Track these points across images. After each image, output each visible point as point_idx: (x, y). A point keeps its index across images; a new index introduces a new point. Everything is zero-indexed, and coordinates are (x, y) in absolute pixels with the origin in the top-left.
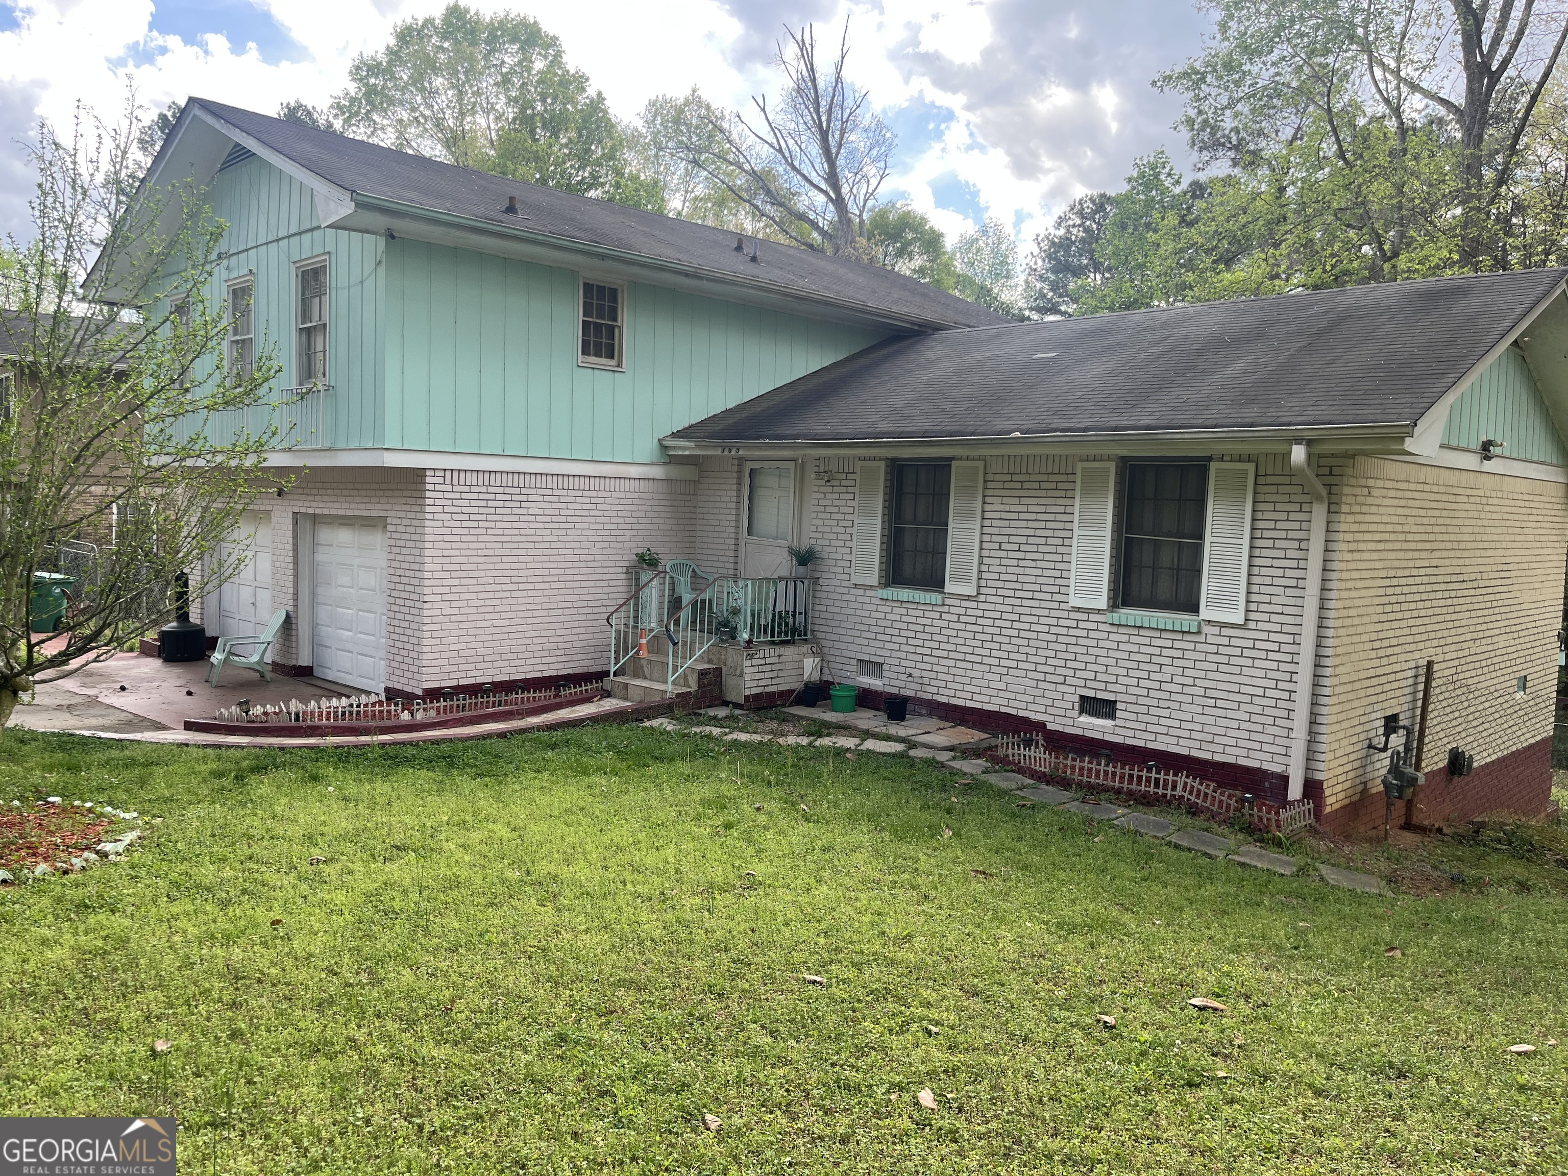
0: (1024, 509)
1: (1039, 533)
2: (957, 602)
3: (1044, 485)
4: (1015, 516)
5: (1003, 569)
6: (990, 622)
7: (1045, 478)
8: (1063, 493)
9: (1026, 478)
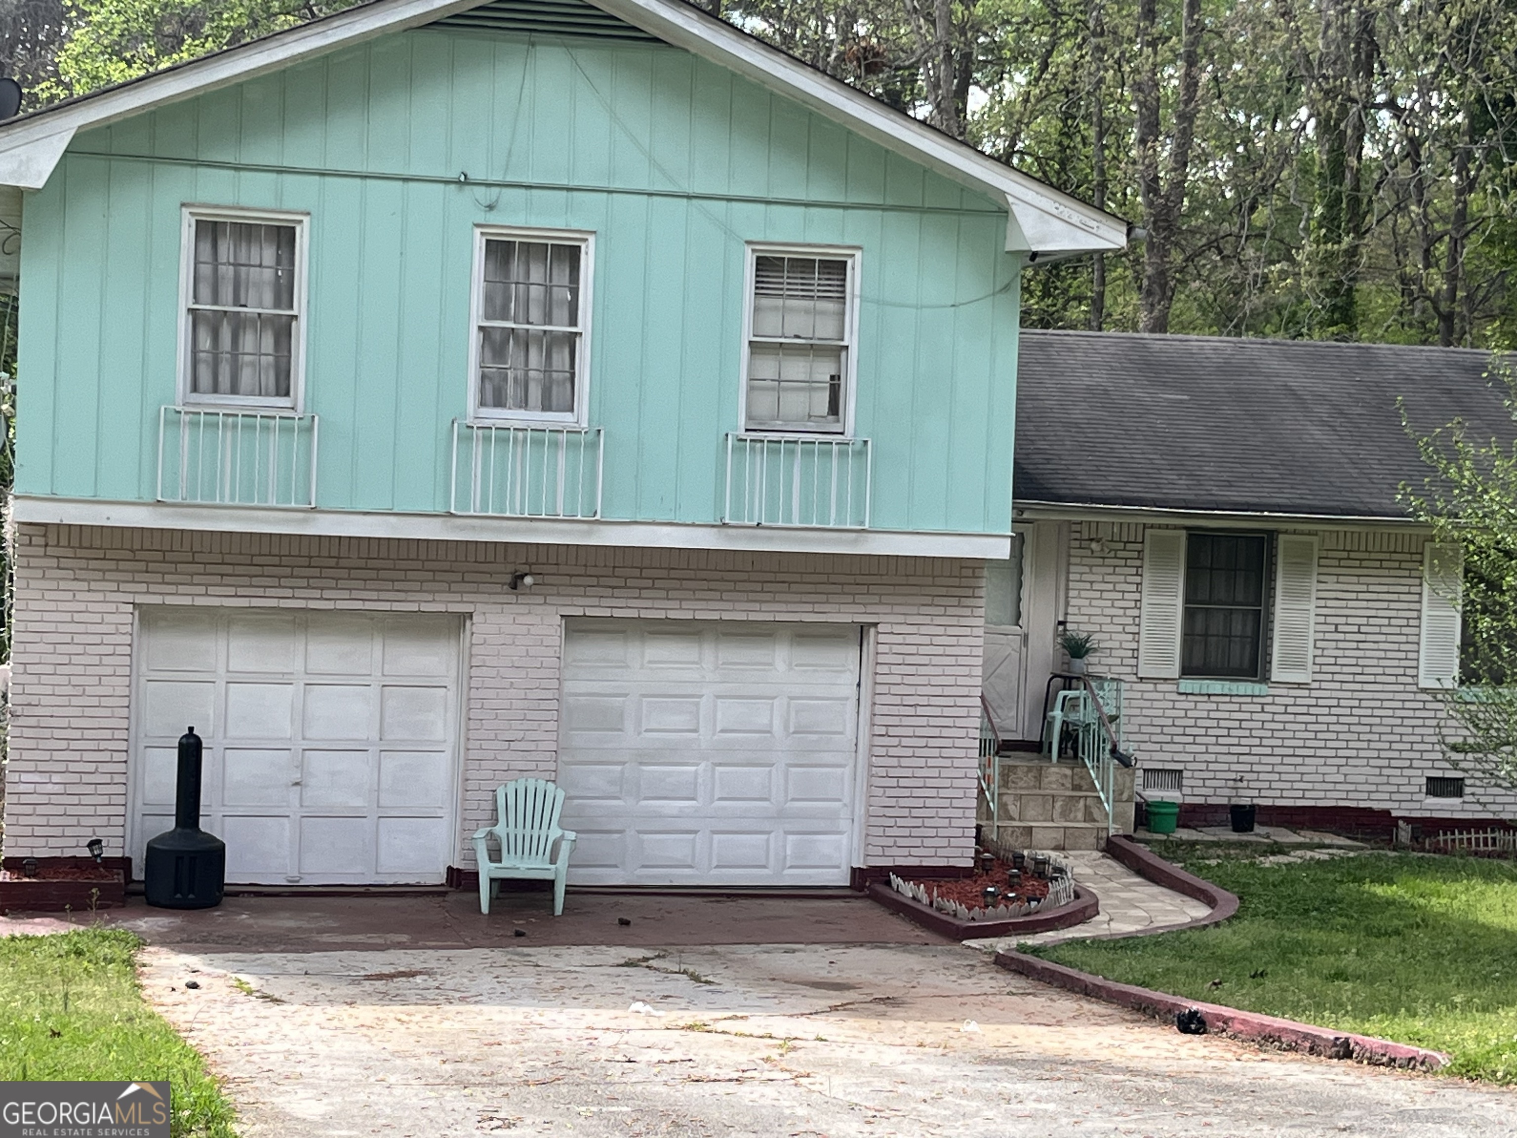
0: (1364, 588)
1: (1381, 613)
2: (1284, 692)
3: (1385, 564)
4: (1353, 596)
5: (1340, 653)
6: (1326, 711)
7: (1387, 556)
8: (1407, 573)
9: (1366, 555)
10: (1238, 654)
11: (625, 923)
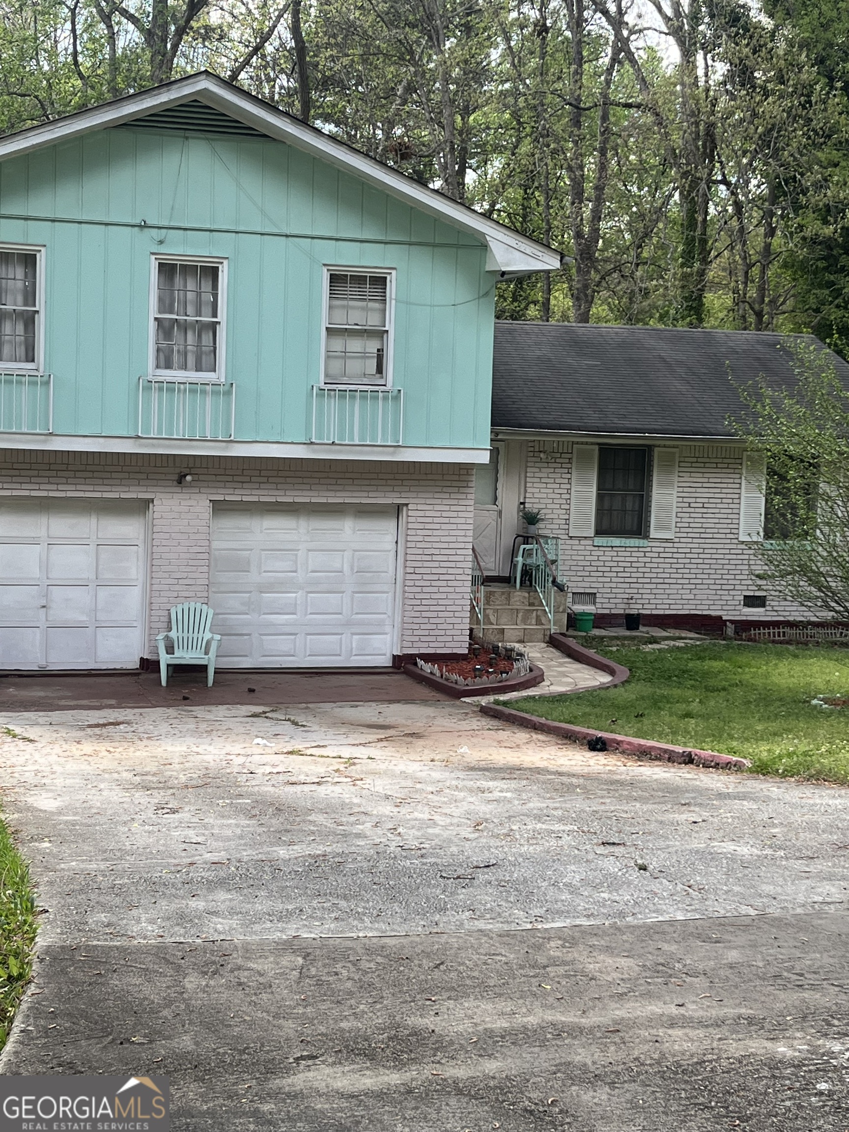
0: (706, 480)
1: (717, 496)
2: (658, 544)
3: (719, 465)
4: (700, 485)
5: (692, 520)
6: (683, 555)
7: (720, 461)
8: (732, 471)
9: (707, 460)
10: (630, 522)
11: (251, 691)
